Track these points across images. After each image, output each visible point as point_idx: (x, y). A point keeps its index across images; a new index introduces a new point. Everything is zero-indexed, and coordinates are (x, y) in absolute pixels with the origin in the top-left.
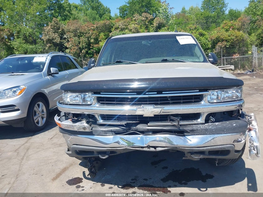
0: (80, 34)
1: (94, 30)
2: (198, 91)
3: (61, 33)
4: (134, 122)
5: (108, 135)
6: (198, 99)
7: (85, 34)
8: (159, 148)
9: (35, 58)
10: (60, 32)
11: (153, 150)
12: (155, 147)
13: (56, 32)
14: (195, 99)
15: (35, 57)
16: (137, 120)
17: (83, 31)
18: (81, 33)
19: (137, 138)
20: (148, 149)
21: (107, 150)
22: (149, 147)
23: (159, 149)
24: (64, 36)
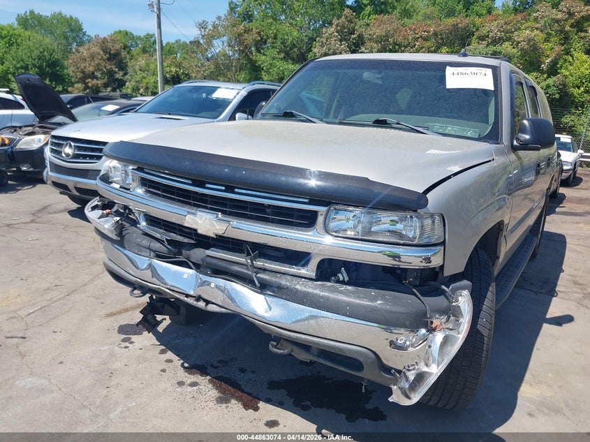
0: (394, 47)
1: (426, 39)
2: (307, 201)
3: (354, 41)
4: (186, 240)
5: (143, 254)
6: (307, 220)
7: (403, 48)
8: (214, 306)
9: (219, 89)
10: (353, 39)
11: (201, 307)
12: (207, 302)
13: (345, 40)
14: (301, 218)
15: (219, 87)
16: (192, 239)
17: (400, 40)
18: (395, 44)
19: (183, 273)
20: (195, 303)
21: (136, 281)
22: (199, 298)
23: (211, 308)
24: (360, 48)
